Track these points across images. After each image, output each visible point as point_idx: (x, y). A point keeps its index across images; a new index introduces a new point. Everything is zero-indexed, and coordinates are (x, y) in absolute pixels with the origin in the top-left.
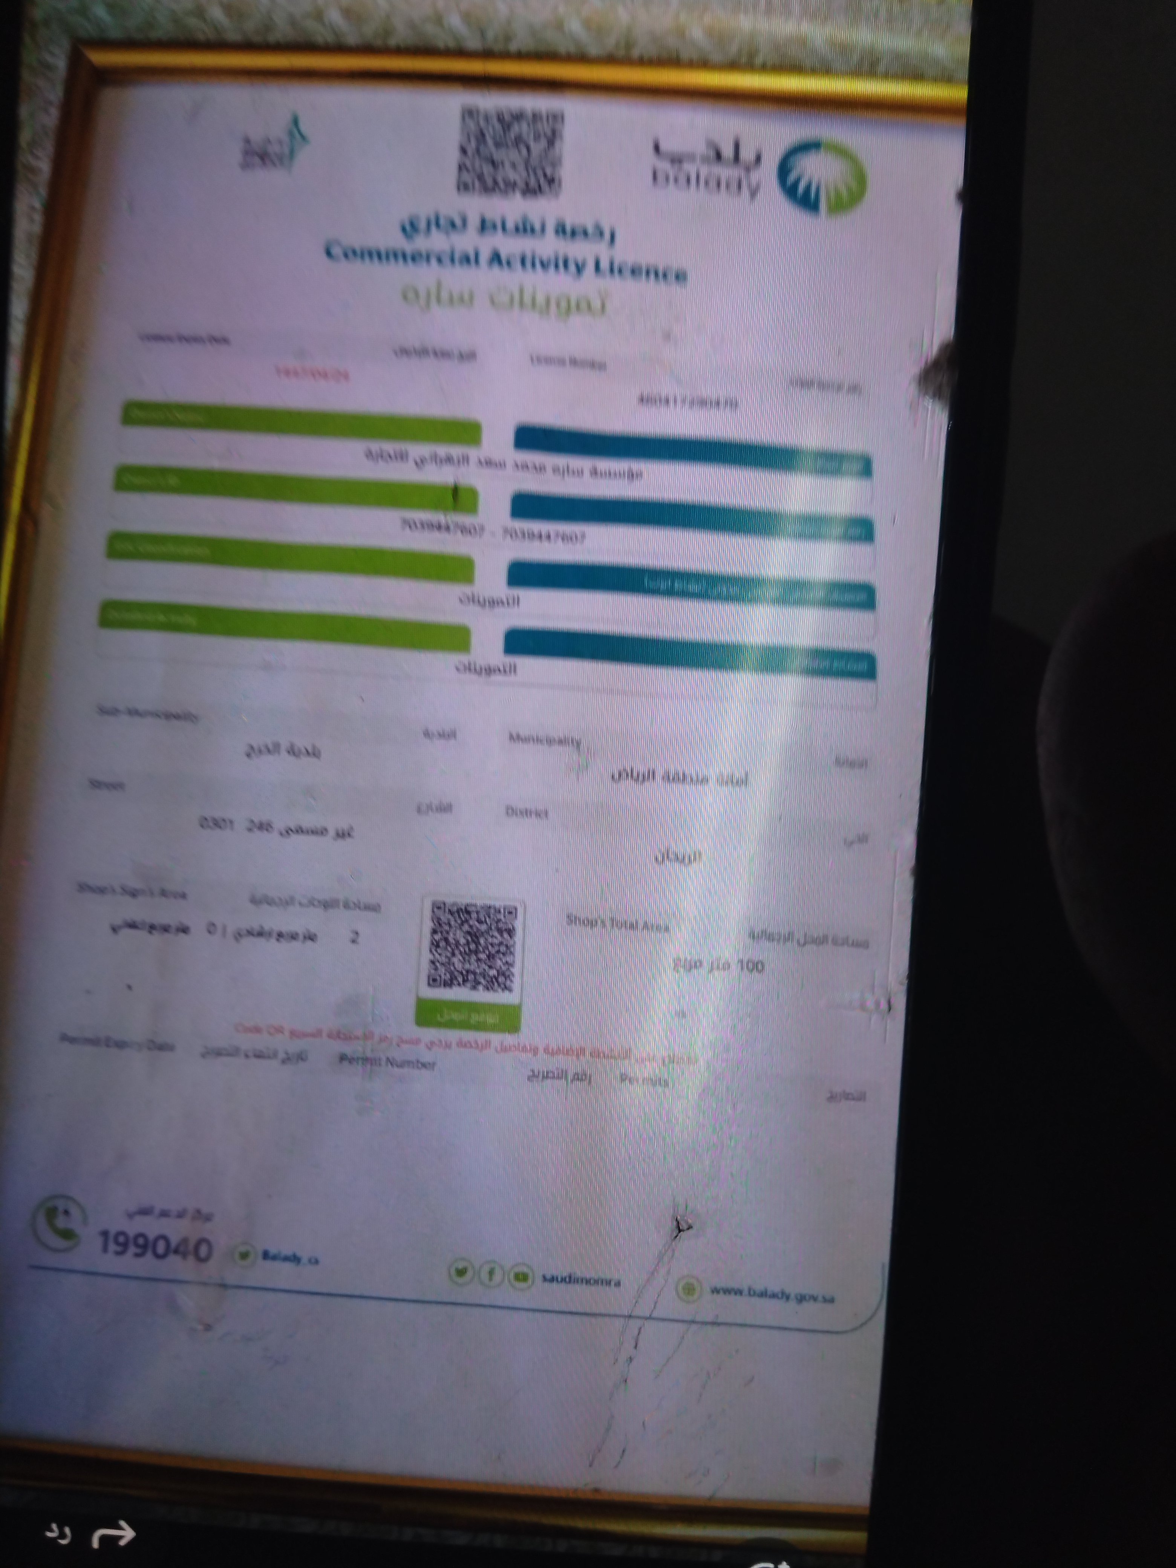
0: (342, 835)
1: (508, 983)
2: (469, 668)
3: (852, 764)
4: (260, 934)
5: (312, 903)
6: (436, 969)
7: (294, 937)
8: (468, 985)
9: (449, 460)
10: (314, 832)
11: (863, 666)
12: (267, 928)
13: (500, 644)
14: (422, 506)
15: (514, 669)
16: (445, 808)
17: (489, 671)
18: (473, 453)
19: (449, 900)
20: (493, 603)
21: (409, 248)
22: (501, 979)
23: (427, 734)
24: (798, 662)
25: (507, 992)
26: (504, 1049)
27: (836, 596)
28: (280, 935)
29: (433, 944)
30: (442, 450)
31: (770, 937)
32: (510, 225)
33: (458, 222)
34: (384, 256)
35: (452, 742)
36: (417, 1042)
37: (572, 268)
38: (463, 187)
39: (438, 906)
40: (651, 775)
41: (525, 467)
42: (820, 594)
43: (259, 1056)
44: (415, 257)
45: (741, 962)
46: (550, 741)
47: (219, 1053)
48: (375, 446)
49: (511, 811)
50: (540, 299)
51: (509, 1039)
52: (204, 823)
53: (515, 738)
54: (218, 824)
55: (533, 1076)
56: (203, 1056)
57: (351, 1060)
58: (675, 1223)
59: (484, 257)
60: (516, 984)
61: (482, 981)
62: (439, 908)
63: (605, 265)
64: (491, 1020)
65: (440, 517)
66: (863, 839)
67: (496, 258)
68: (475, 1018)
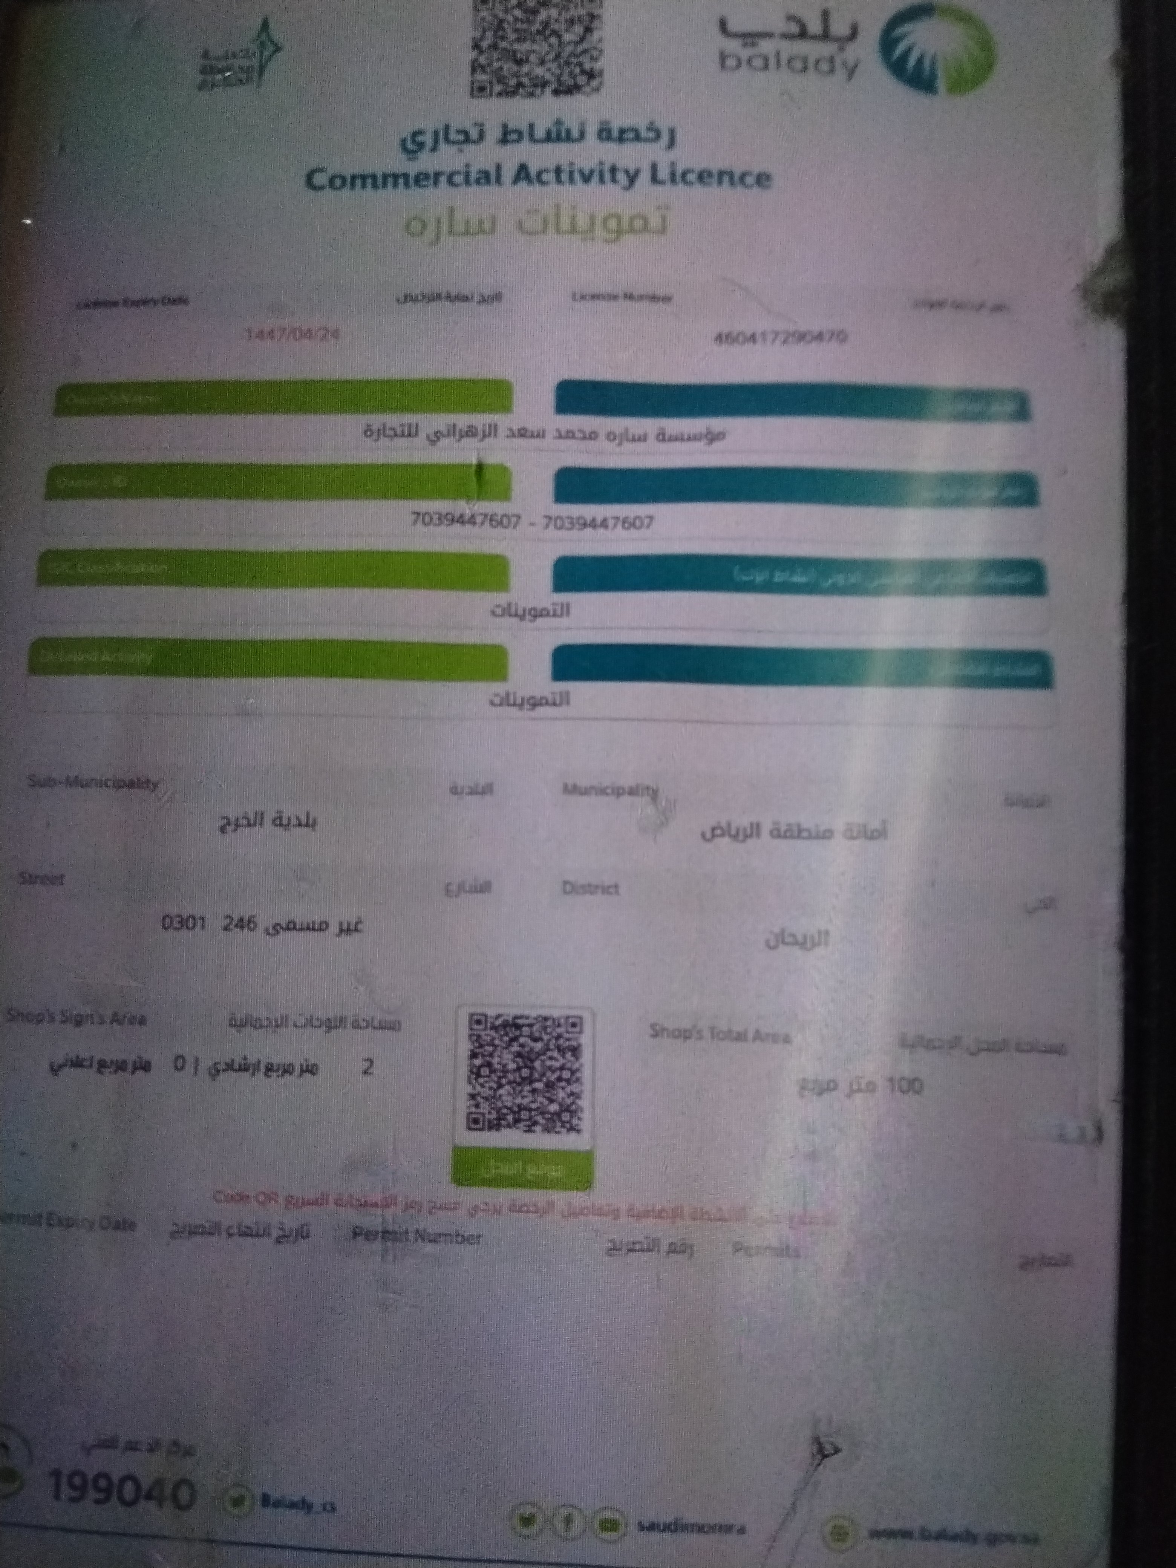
0: (346, 930)
1: (575, 1121)
2: (506, 701)
3: (1026, 803)
4: (244, 1068)
5: (309, 1022)
6: (477, 1106)
7: (287, 1070)
8: (521, 1125)
9: (471, 432)
10: (310, 928)
11: (1032, 671)
12: (252, 1059)
13: (546, 666)
14: (440, 494)
15: (564, 699)
16: (484, 888)
17: (535, 703)
18: (502, 420)
19: (491, 1012)
20: (537, 614)
21: (412, 169)
22: (566, 1117)
23: (454, 790)
24: (947, 670)
25: (573, 1135)
26: (573, 1213)
27: (992, 579)
28: (269, 1069)
29: (472, 1072)
30: (463, 420)
31: (929, 1045)
32: (540, 133)
33: (474, 134)
34: (380, 181)
35: (488, 798)
36: (455, 1207)
37: (621, 177)
38: (479, 90)
39: (477, 1020)
40: (755, 830)
41: (570, 435)
42: (969, 578)
43: (247, 1233)
44: (420, 179)
45: (891, 1080)
46: (618, 792)
47: (194, 1231)
48: (377, 420)
49: (570, 888)
50: (582, 222)
51: (578, 1198)
52: (167, 922)
53: (572, 790)
54: (186, 923)
55: (614, 1249)
56: (174, 1235)
57: (370, 1235)
58: (816, 1446)
59: (508, 174)
60: (586, 1121)
61: (539, 1119)
62: (478, 1022)
63: (663, 173)
64: (555, 1172)
65: (462, 507)
66: (1048, 904)
67: (522, 173)
68: (532, 1171)
